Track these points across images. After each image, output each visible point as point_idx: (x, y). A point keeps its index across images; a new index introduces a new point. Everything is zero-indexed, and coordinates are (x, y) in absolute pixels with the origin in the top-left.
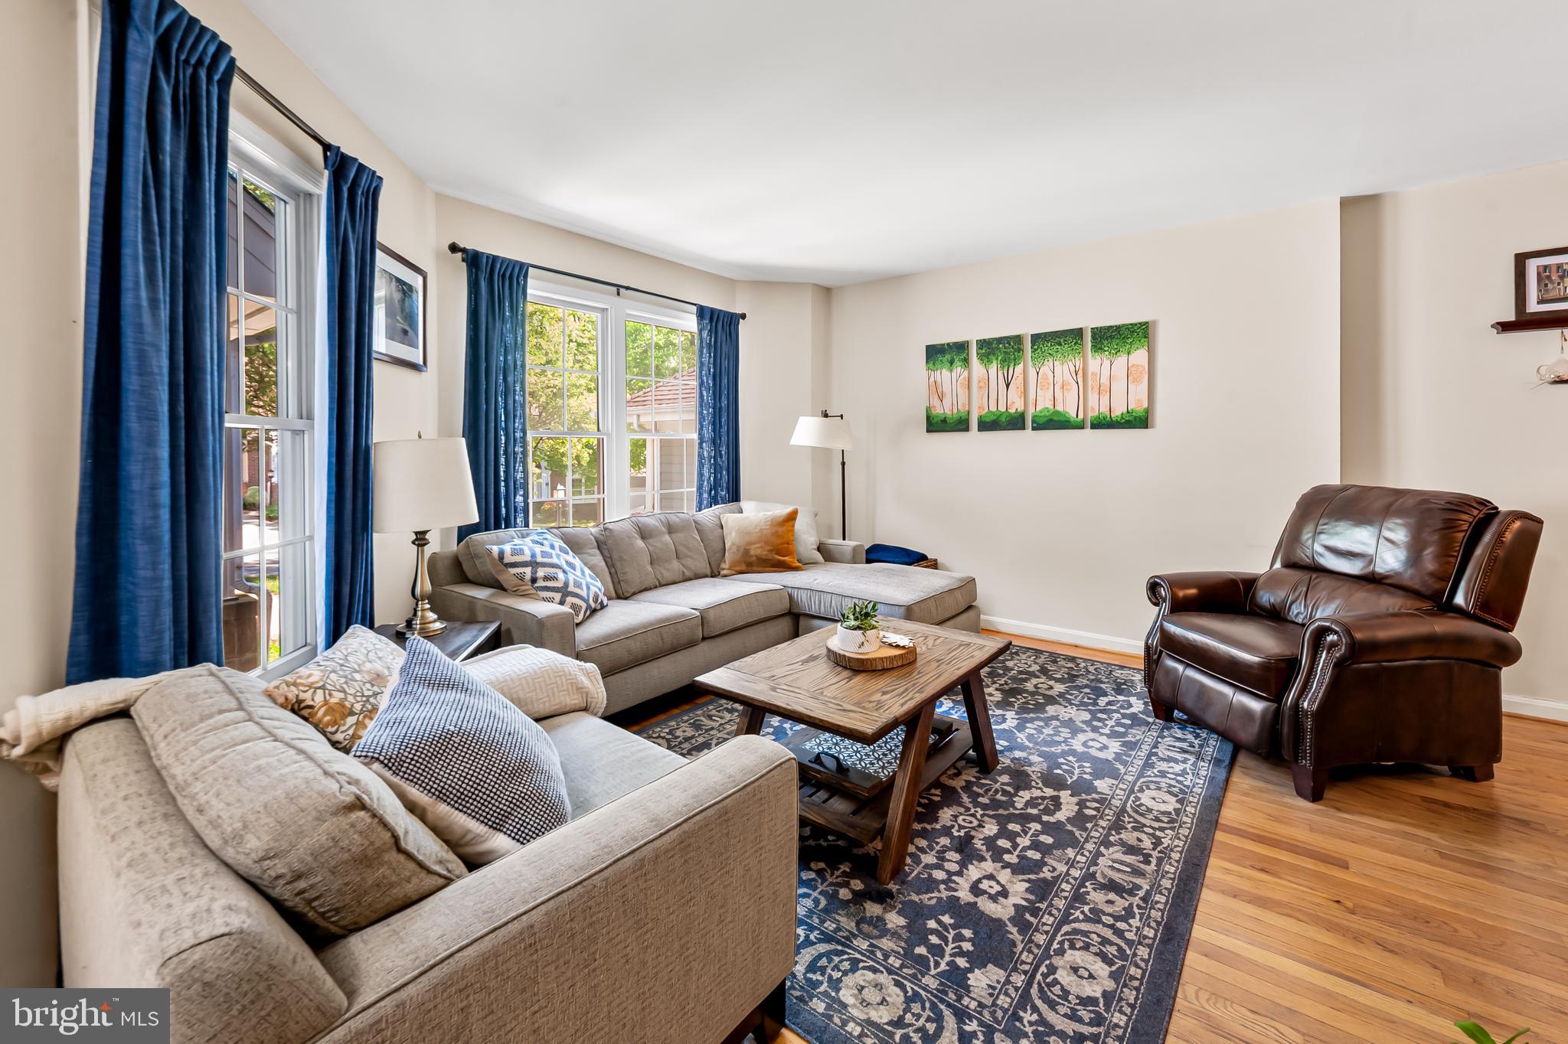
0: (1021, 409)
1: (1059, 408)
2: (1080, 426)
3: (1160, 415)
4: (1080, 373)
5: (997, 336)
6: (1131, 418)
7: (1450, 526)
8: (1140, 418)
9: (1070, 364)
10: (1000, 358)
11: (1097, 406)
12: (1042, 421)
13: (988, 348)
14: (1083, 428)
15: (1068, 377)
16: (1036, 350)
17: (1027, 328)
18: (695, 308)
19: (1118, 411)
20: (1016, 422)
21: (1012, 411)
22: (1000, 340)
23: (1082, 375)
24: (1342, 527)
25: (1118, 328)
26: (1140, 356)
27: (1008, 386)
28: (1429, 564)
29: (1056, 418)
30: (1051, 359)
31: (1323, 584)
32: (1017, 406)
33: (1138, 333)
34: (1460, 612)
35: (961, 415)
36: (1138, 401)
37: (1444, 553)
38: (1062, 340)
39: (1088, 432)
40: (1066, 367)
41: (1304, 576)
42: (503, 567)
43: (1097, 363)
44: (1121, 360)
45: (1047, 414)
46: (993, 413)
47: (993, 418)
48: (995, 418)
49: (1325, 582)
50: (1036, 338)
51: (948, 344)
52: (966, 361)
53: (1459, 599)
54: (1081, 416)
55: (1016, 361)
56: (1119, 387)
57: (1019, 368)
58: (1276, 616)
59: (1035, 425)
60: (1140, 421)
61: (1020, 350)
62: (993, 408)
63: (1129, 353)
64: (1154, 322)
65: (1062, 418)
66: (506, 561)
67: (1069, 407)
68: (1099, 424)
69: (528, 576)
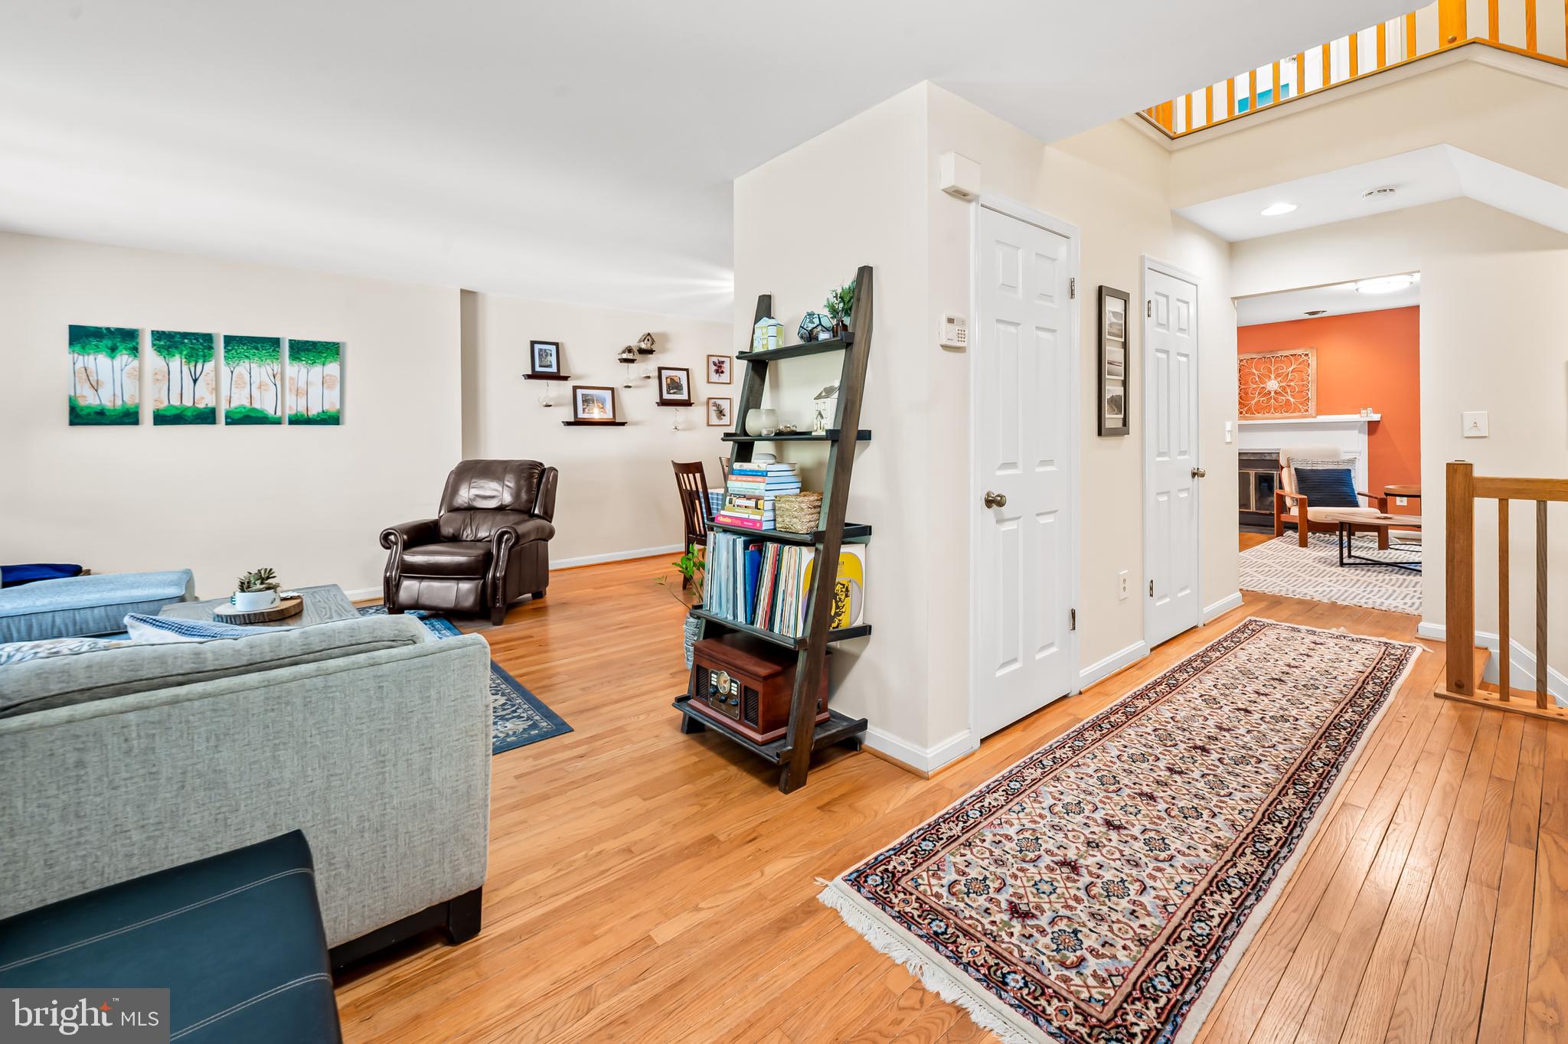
0: (212, 404)
1: (257, 405)
2: (278, 422)
3: (348, 416)
4: (278, 377)
5: (182, 330)
6: (326, 417)
7: (531, 476)
8: (333, 417)
9: (268, 367)
10: (185, 353)
11: (293, 405)
12: (237, 416)
13: (168, 342)
14: (280, 423)
15: (265, 379)
16: (230, 350)
17: (220, 328)
19: (314, 411)
20: (207, 417)
21: (201, 406)
22: (185, 335)
23: (279, 378)
24: (482, 482)
25: (314, 344)
26: (332, 368)
27: (195, 381)
28: (524, 496)
29: (253, 415)
30: (247, 361)
31: (478, 517)
32: (206, 400)
33: (328, 350)
34: (538, 516)
35: (127, 407)
36: (331, 404)
37: (529, 491)
38: (259, 346)
39: (286, 427)
40: (263, 370)
41: (468, 514)
43: (295, 371)
44: (317, 370)
45: (243, 410)
46: (176, 407)
47: (174, 412)
48: (178, 412)
49: (479, 516)
50: (229, 340)
51: (108, 329)
52: (135, 350)
53: (537, 512)
54: (279, 414)
55: (206, 359)
56: (315, 391)
57: (210, 366)
58: (455, 539)
59: (229, 420)
60: (332, 419)
61: (210, 348)
62: (175, 401)
63: (324, 365)
64: (344, 344)
65: (259, 415)
67: (266, 404)
68: (295, 421)
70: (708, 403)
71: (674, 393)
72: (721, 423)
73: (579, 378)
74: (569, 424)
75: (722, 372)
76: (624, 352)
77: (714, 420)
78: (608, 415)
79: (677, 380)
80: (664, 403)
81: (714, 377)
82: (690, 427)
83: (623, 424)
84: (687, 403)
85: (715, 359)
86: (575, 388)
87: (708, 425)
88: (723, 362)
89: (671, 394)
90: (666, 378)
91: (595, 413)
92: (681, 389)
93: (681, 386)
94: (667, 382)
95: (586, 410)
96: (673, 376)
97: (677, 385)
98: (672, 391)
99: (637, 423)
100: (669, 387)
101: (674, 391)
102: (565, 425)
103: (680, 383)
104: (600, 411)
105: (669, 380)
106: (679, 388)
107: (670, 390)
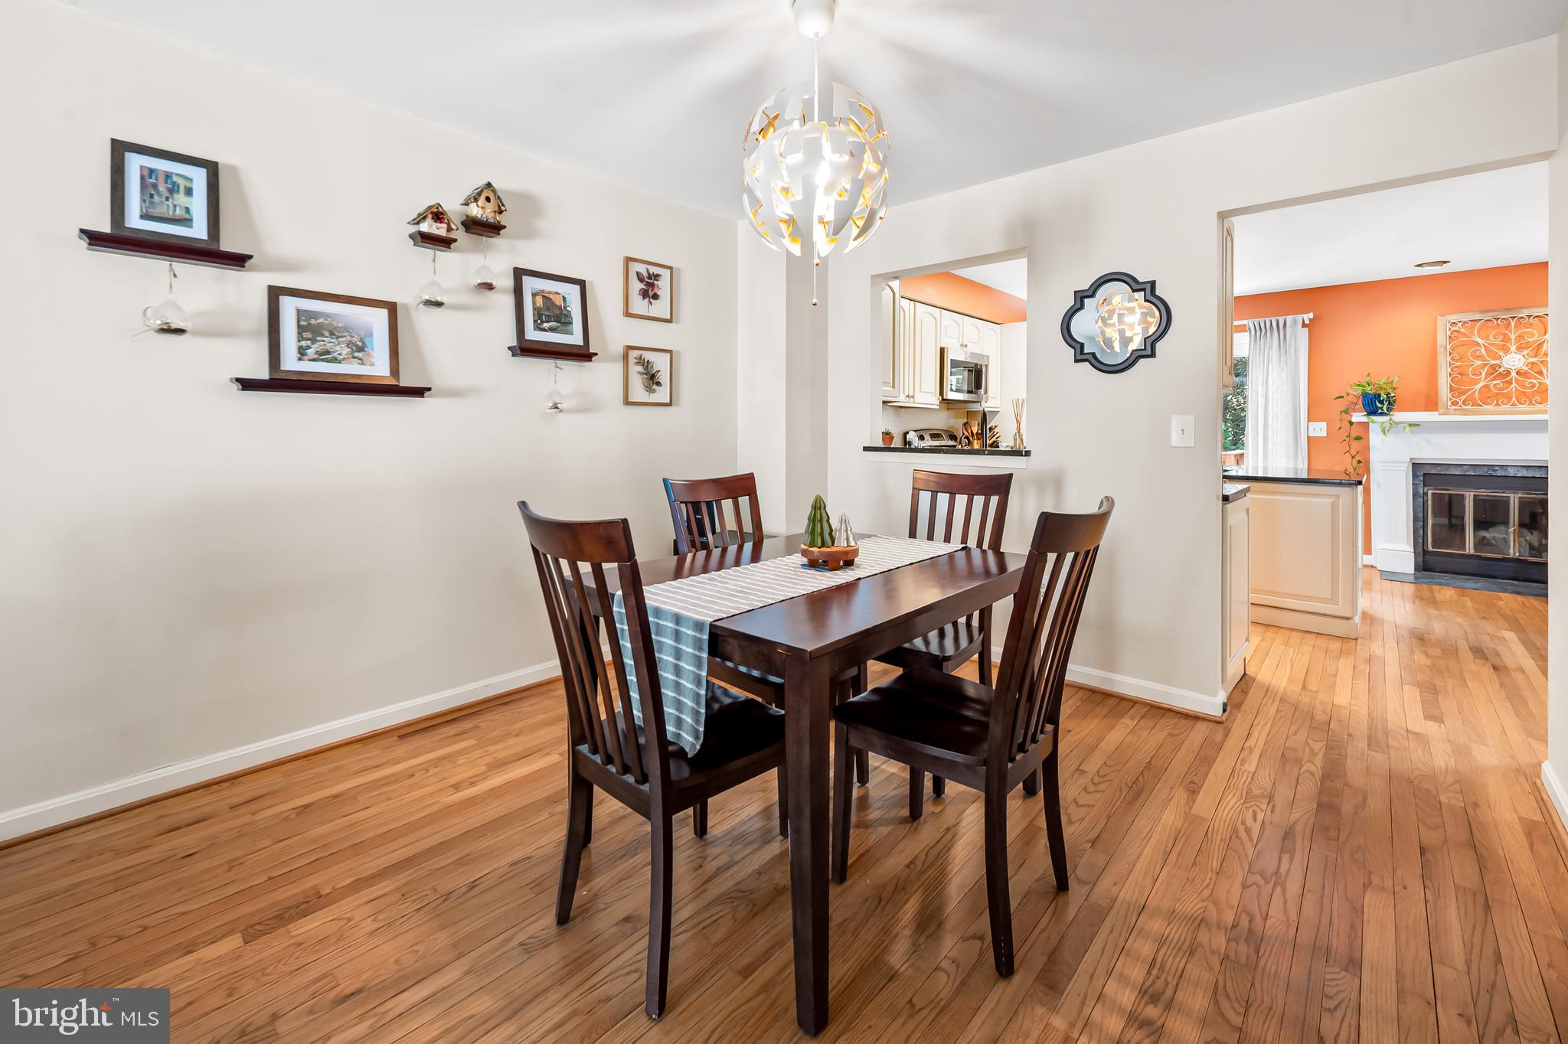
70: (626, 357)
71: (552, 330)
72: (651, 398)
74: (247, 385)
75: (656, 297)
76: (420, 219)
77: (639, 393)
78: (377, 370)
79: (558, 301)
80: (525, 349)
81: (639, 305)
82: (588, 407)
83: (419, 392)
85: (642, 269)
86: (273, 292)
87: (626, 402)
88: (656, 277)
89: (544, 330)
90: (534, 295)
91: (335, 360)
92: (567, 321)
93: (566, 316)
94: (534, 303)
95: (311, 352)
96: (549, 292)
97: (557, 312)
98: (546, 325)
99: (455, 393)
100: (540, 316)
101: (551, 324)
102: (236, 386)
103: (565, 308)
104: (354, 357)
105: (539, 301)
106: (563, 320)
107: (542, 322)
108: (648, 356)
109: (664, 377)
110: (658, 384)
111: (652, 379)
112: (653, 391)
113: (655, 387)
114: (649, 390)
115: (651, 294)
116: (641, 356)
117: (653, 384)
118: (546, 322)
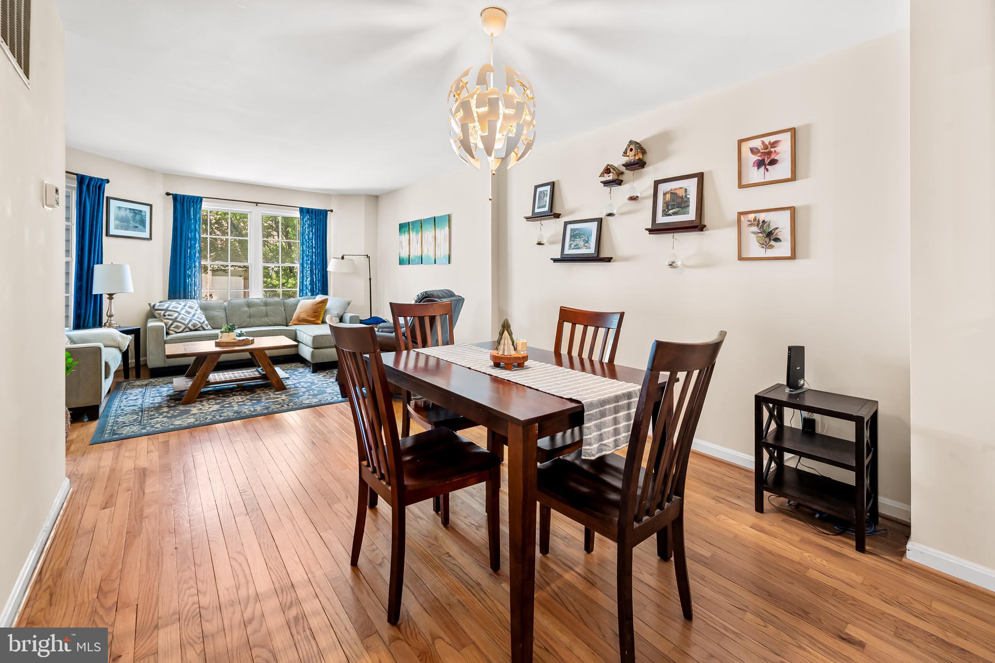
18: (299, 208)
42: (154, 310)
66: (155, 308)
69: (162, 314)
70: (739, 220)
71: (674, 214)
72: (770, 253)
73: (571, 212)
74: (555, 260)
75: (773, 162)
76: (602, 175)
77: (754, 248)
78: (591, 250)
79: (681, 193)
80: (656, 229)
81: (755, 175)
82: (708, 263)
83: (609, 260)
84: (697, 226)
85: (757, 144)
86: (566, 224)
87: (741, 258)
88: (774, 144)
89: (670, 215)
90: (665, 194)
91: (579, 248)
92: (686, 205)
93: (686, 202)
94: (664, 199)
95: (572, 246)
96: (676, 189)
97: (679, 200)
98: (671, 211)
99: (626, 259)
100: (667, 206)
101: (674, 210)
102: (552, 261)
103: (686, 196)
104: (585, 246)
105: (668, 196)
106: (683, 205)
107: (669, 210)
108: (762, 217)
109: (785, 233)
110: (777, 240)
111: (770, 236)
112: (771, 247)
113: (772, 243)
114: (766, 246)
115: (767, 161)
116: (755, 217)
117: (770, 240)
118: (672, 209)
